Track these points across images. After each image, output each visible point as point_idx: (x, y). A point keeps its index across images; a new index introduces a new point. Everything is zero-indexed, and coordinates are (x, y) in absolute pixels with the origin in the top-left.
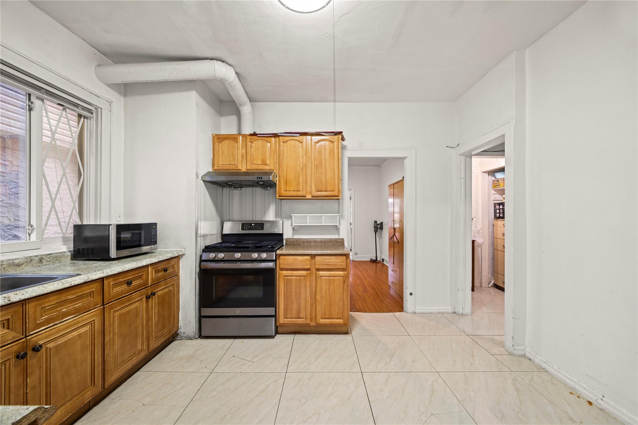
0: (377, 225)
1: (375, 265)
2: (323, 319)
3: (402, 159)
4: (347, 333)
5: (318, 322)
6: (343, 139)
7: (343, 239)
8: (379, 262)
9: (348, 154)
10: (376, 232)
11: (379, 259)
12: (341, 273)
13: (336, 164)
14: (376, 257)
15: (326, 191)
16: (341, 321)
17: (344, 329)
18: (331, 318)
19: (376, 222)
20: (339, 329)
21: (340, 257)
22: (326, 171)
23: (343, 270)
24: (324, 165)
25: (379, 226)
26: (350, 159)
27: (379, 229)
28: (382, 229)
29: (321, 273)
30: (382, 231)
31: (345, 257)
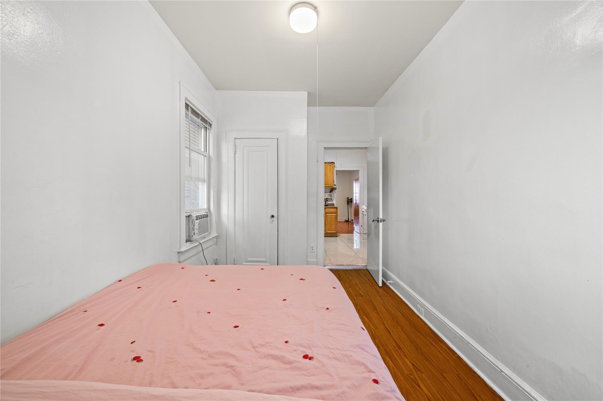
0: (349, 200)
1: (348, 223)
2: (328, 231)
3: (358, 171)
4: (337, 237)
5: (326, 232)
6: (334, 164)
7: (334, 204)
8: (350, 222)
9: (336, 169)
10: (348, 204)
11: (350, 221)
12: (335, 214)
13: (332, 174)
14: (348, 219)
15: (328, 185)
16: (335, 232)
17: (336, 235)
18: (331, 231)
19: (348, 198)
20: (334, 235)
21: (334, 209)
22: (328, 177)
23: (335, 213)
24: (327, 175)
25: (350, 201)
26: (336, 171)
27: (350, 202)
28: (352, 202)
29: (328, 214)
30: (352, 204)
31: (336, 209)
